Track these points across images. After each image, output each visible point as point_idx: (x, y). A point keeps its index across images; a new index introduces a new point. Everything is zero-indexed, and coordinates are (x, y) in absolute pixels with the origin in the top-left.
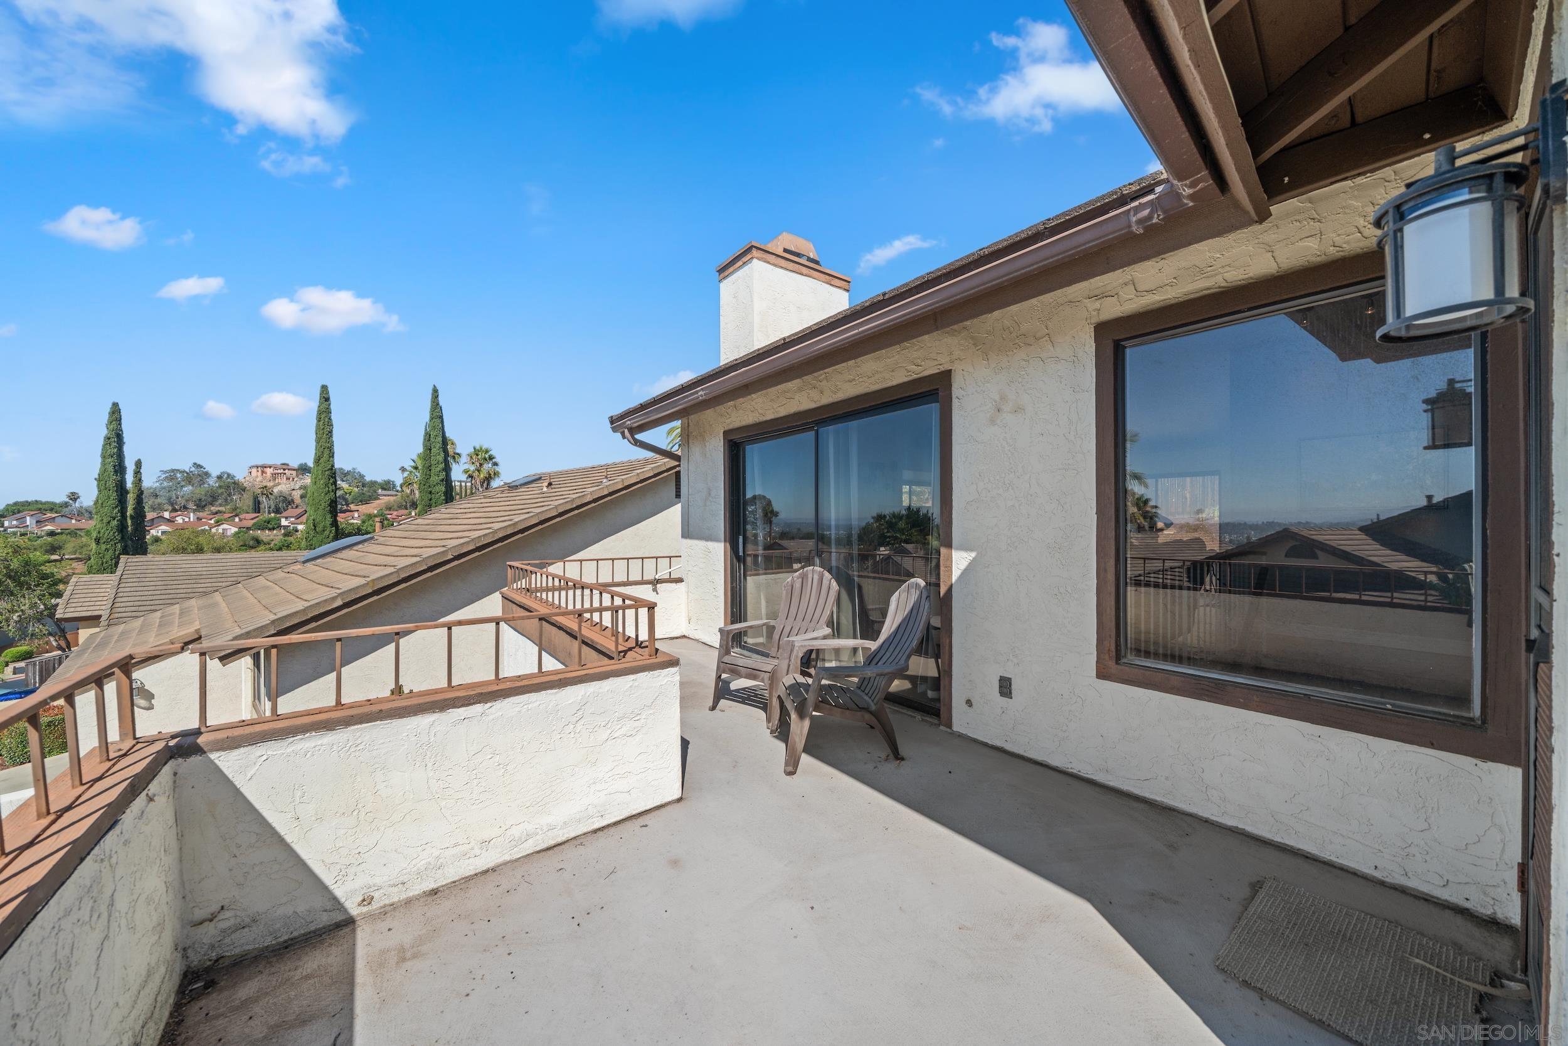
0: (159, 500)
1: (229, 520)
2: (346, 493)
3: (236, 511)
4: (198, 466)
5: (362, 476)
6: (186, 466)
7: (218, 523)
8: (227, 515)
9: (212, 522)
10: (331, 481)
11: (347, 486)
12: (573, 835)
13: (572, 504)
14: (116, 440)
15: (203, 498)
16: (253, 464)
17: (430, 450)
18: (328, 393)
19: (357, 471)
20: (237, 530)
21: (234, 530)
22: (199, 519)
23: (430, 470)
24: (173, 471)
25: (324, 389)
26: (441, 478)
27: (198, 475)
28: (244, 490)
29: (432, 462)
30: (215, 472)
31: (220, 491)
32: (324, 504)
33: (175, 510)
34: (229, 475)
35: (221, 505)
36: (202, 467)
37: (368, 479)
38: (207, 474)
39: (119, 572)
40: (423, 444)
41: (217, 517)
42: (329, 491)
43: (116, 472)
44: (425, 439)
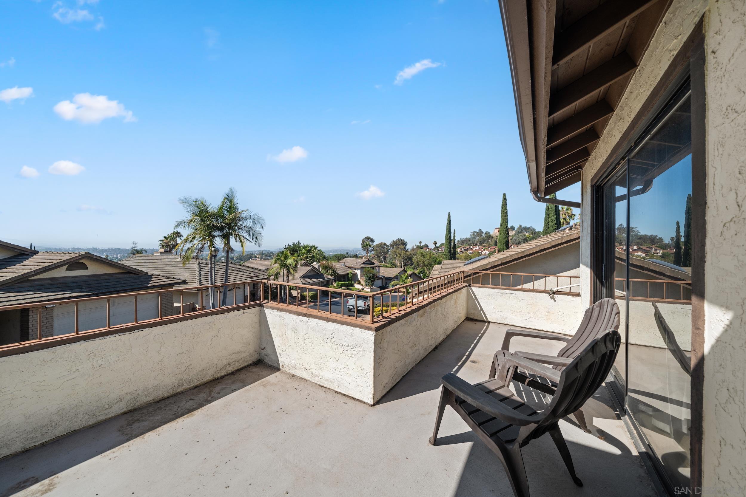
0: (470, 242)
1: (487, 249)
2: (527, 237)
3: (490, 246)
4: (480, 230)
5: (534, 229)
6: (477, 230)
7: (484, 250)
8: (487, 247)
9: (483, 249)
10: (506, 233)
11: (528, 234)
12: (328, 387)
13: (563, 240)
14: (449, 223)
15: (481, 241)
16: (496, 228)
17: (549, 215)
18: (505, 196)
19: (532, 227)
20: (489, 252)
21: (488, 252)
22: (479, 248)
23: (549, 225)
24: (474, 232)
25: (504, 195)
26: (554, 228)
27: (480, 233)
28: (492, 237)
29: (550, 221)
30: (484, 231)
31: (486, 238)
32: (504, 242)
33: (474, 245)
34: (488, 232)
35: (486, 244)
36: (481, 230)
37: (537, 230)
38: (482, 232)
39: (441, 265)
40: (545, 213)
41: (484, 248)
42: (505, 237)
43: (449, 234)
44: (546, 210)
